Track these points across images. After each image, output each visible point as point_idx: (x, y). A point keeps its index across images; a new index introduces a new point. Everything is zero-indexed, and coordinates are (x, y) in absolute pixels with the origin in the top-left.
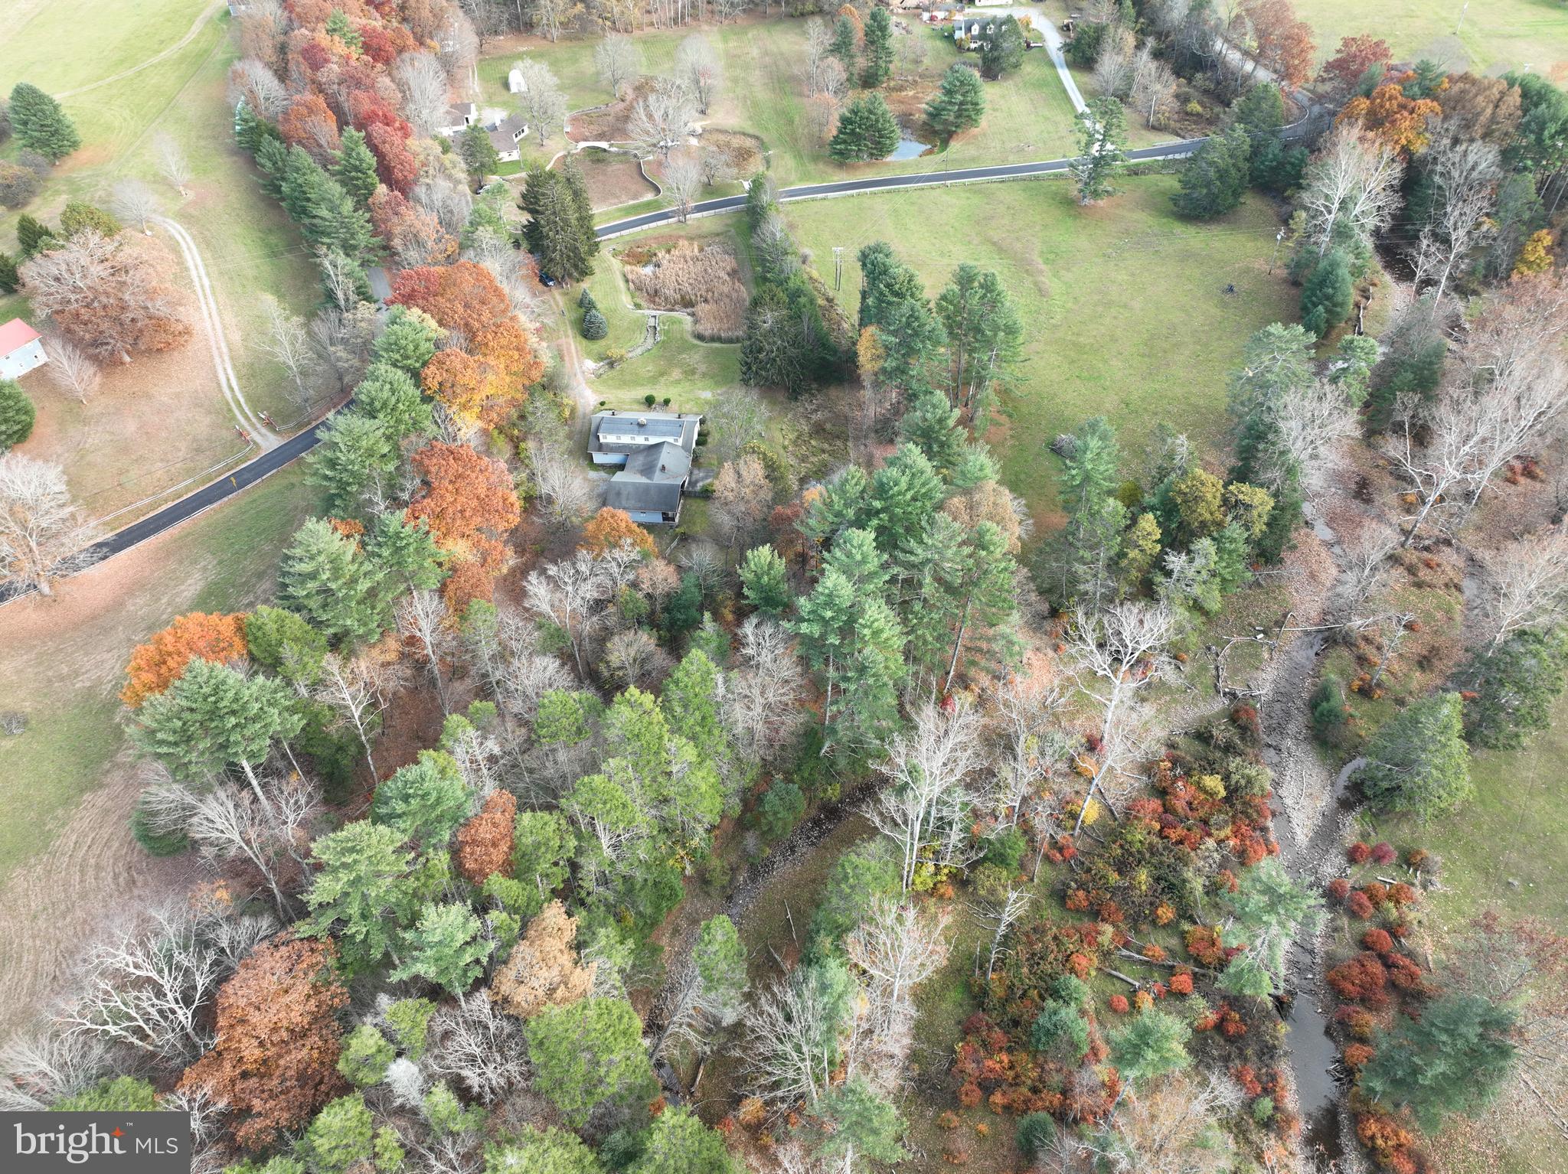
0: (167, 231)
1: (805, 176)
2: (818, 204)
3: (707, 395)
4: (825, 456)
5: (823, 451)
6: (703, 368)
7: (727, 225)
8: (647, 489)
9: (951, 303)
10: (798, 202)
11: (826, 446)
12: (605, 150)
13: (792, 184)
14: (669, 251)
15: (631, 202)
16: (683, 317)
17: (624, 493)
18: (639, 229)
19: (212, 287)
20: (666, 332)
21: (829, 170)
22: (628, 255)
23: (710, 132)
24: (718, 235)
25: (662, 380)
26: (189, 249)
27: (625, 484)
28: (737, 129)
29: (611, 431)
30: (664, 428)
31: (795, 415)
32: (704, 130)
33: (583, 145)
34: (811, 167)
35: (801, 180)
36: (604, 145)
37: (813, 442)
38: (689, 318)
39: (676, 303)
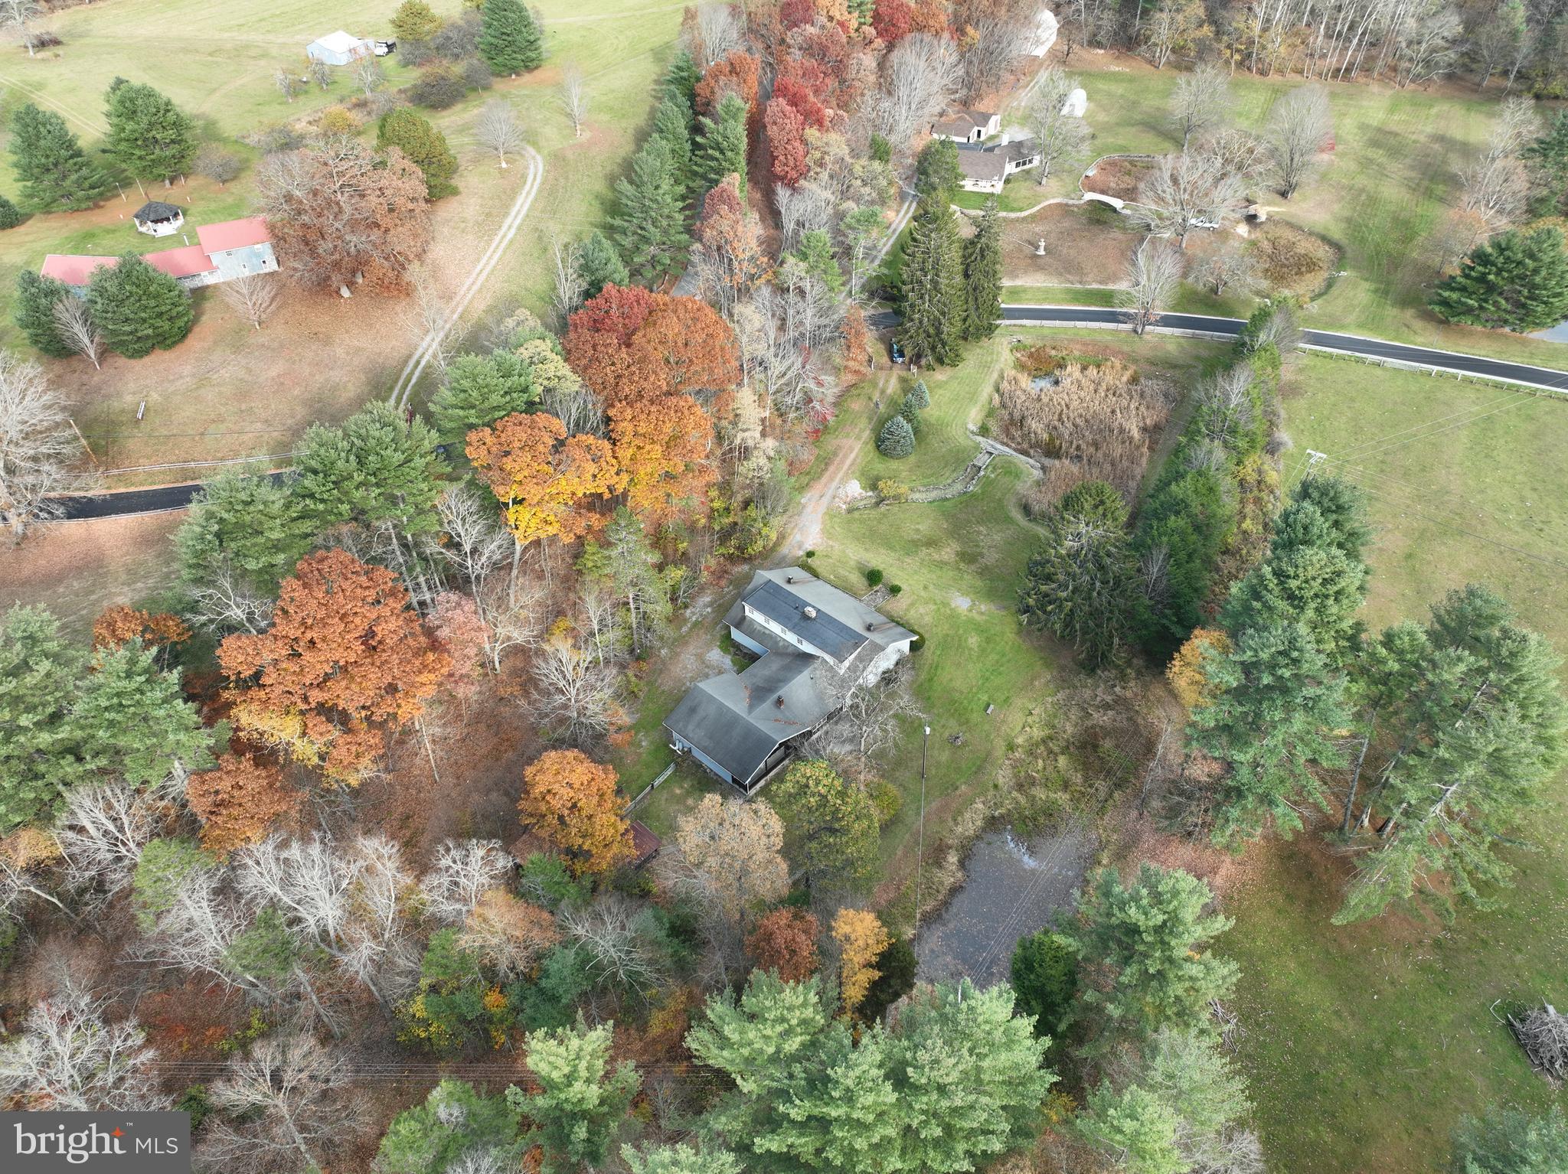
0: (527, 168)
1: (1372, 322)
2: (1361, 369)
3: (962, 603)
4: (1062, 797)
5: (1066, 786)
6: (991, 557)
7: (1198, 358)
8: (734, 720)
9: (1400, 654)
10: (1331, 356)
11: (1078, 778)
12: (1114, 210)
13: (1342, 327)
14: (1084, 368)
15: (1095, 286)
16: (1030, 467)
17: (701, 713)
18: (1071, 324)
19: (511, 242)
20: (988, 483)
21: (1418, 324)
22: (1031, 356)
23: (1276, 223)
24: (1174, 366)
25: (924, 551)
26: (528, 193)
27: (711, 699)
28: (1319, 229)
29: (759, 607)
30: (831, 635)
31: (1071, 698)
32: (1269, 218)
33: (1090, 196)
34: (1391, 312)
35: (1361, 326)
36: (1117, 203)
37: (1062, 761)
38: (1037, 474)
39: (1037, 445)
